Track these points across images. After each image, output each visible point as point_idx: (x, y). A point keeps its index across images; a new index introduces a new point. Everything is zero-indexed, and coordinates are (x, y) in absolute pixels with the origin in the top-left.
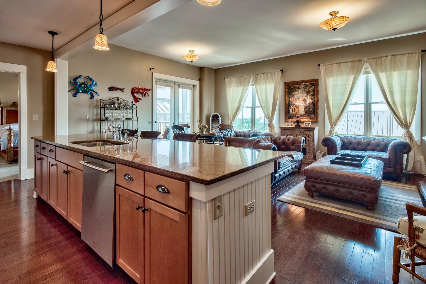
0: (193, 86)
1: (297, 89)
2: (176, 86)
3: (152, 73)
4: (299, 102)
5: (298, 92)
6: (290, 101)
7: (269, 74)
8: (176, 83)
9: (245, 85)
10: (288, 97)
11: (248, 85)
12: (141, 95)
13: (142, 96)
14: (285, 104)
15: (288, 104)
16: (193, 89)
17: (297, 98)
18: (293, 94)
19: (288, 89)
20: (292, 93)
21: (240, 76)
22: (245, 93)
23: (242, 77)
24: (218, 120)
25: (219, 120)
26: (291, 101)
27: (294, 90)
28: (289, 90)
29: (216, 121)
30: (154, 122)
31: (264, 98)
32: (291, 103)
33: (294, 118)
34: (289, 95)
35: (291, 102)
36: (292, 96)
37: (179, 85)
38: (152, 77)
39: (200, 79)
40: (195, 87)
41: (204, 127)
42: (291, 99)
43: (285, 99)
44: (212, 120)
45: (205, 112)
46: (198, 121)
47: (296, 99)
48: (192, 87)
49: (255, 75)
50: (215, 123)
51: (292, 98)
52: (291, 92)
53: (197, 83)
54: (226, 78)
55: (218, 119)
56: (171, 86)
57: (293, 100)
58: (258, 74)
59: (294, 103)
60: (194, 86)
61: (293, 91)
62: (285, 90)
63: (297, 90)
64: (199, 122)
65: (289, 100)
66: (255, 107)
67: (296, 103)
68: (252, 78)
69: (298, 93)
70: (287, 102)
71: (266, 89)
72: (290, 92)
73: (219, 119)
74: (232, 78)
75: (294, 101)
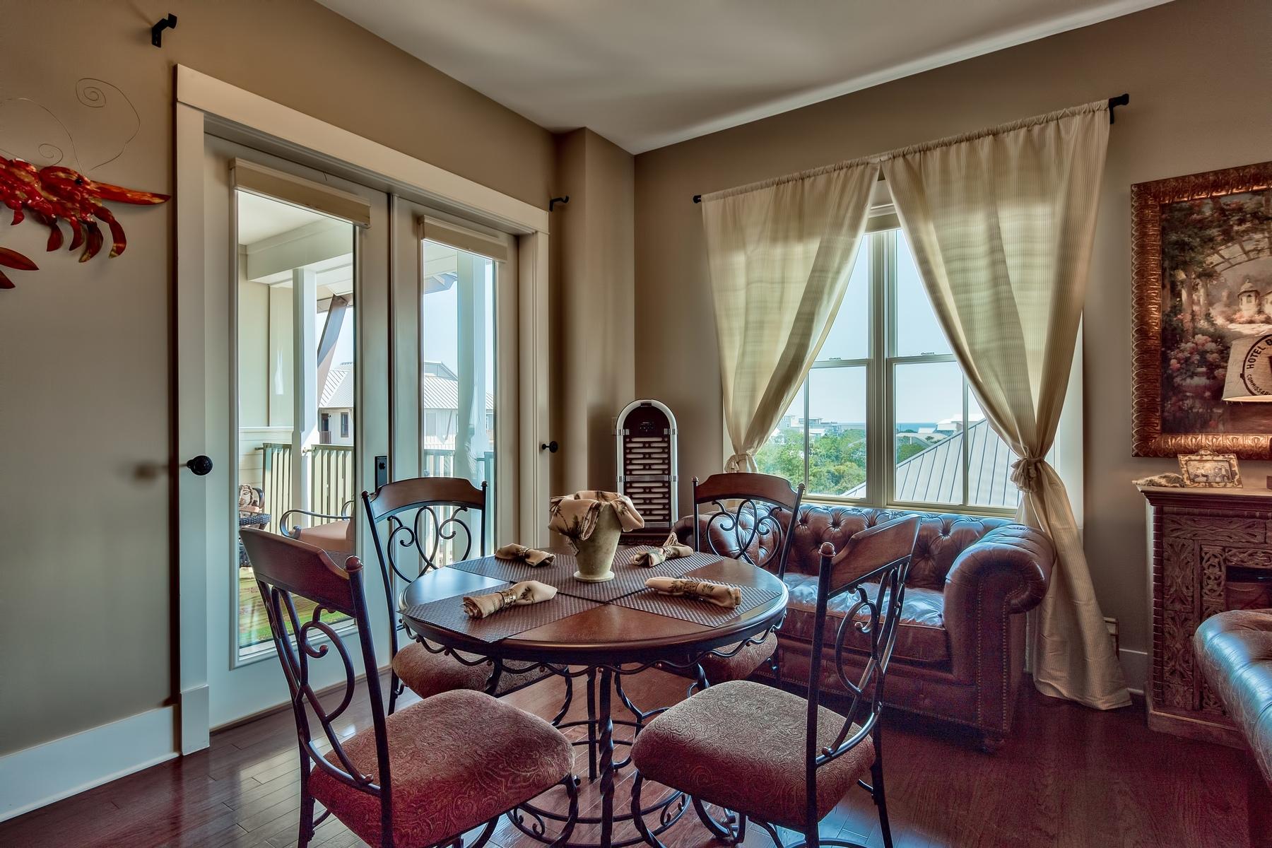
0: (511, 238)
1: (1241, 222)
2: (402, 223)
3: (174, 70)
4: (1262, 317)
5: (1249, 247)
6: (1176, 309)
7: (1014, 143)
8: (396, 200)
9: (837, 225)
10: (1164, 286)
11: (854, 227)
12: (43, 234)
13: (54, 244)
14: (1143, 332)
15: (1164, 330)
16: (510, 253)
17: (1247, 286)
18: (1209, 260)
19: (1164, 232)
20: (1200, 257)
21: (796, 174)
22: (838, 272)
23: (815, 175)
24: (663, 441)
25: (669, 442)
26: (1193, 314)
27: (1214, 232)
28: (1174, 237)
29: (650, 447)
30: (183, 465)
31: (981, 297)
32: (1188, 325)
33: (1221, 427)
34: (1175, 268)
35: (1193, 320)
36: (1199, 276)
37: (418, 220)
38: (174, 101)
39: (552, 202)
40: (528, 247)
41: (606, 516)
42: (1190, 295)
43: (1142, 302)
44: (625, 443)
45: (586, 397)
46: (544, 447)
47: (1230, 295)
48: (504, 241)
49: (904, 156)
50: (646, 455)
51: (1194, 288)
52: (1192, 249)
53: (536, 219)
54: (704, 197)
55: (660, 434)
56: (359, 216)
57: (1210, 304)
58: (925, 150)
59: (1213, 324)
60: (519, 240)
61: (1211, 239)
62: (1142, 234)
63: (1243, 227)
64: (548, 449)
65: (1169, 303)
66: (891, 362)
67: (1232, 321)
68: (881, 178)
69: (1252, 255)
70: (1156, 315)
71: (994, 235)
72: (1183, 246)
73: (668, 436)
74: (746, 191)
75: (1213, 312)
